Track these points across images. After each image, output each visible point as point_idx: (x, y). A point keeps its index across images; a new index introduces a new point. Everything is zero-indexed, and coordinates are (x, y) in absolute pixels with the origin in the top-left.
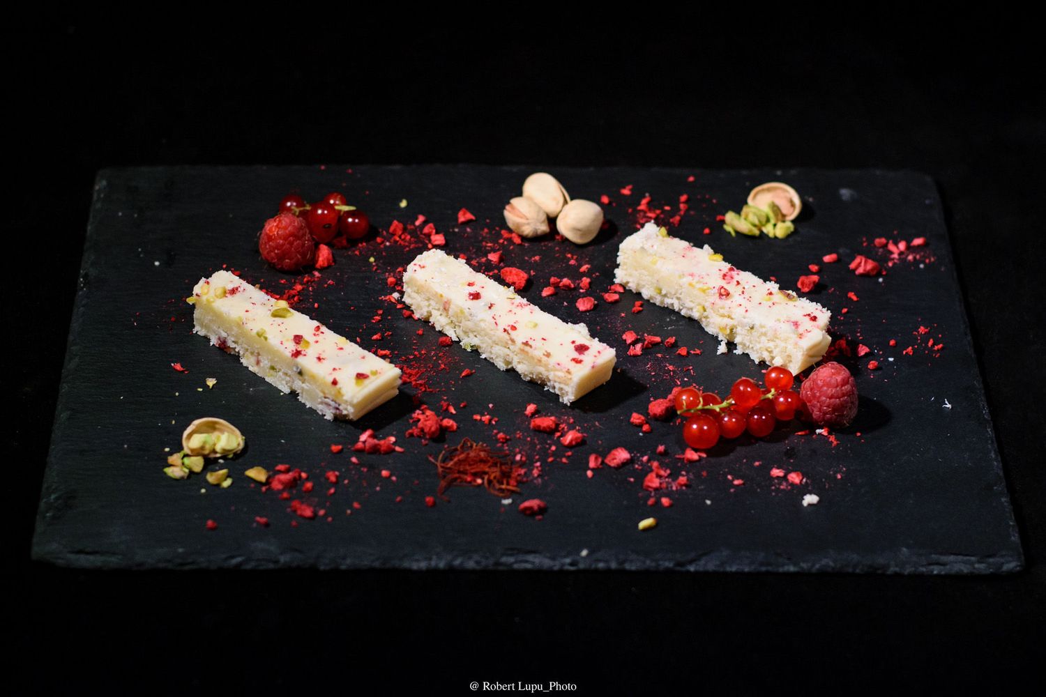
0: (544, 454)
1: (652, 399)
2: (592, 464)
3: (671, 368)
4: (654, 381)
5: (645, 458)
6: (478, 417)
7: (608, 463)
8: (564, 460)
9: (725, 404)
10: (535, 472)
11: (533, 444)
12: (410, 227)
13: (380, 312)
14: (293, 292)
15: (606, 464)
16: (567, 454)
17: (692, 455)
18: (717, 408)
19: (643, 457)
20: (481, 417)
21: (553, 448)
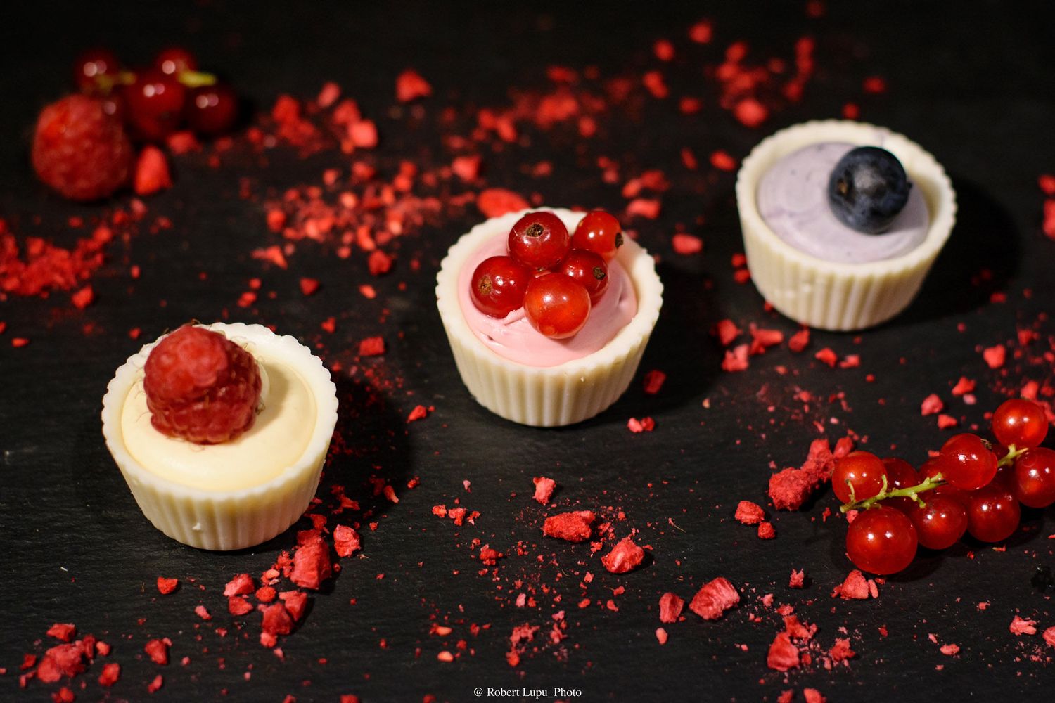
0: (572, 591)
1: (772, 465)
2: (665, 616)
3: (804, 396)
4: (775, 426)
5: (767, 599)
6: (442, 511)
7: (697, 611)
8: (611, 605)
9: (927, 484)
10: (556, 635)
11: (549, 572)
12: (312, 109)
13: (256, 283)
14: (93, 245)
15: (692, 612)
16: (616, 591)
17: (859, 587)
18: (912, 493)
19: (763, 596)
20: (447, 509)
21: (589, 577)
